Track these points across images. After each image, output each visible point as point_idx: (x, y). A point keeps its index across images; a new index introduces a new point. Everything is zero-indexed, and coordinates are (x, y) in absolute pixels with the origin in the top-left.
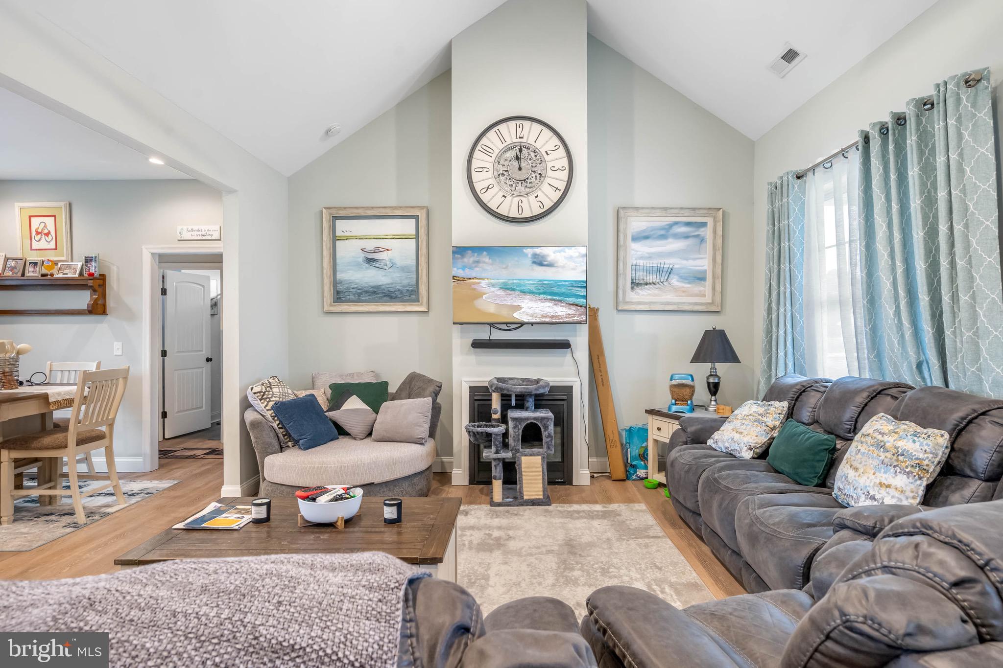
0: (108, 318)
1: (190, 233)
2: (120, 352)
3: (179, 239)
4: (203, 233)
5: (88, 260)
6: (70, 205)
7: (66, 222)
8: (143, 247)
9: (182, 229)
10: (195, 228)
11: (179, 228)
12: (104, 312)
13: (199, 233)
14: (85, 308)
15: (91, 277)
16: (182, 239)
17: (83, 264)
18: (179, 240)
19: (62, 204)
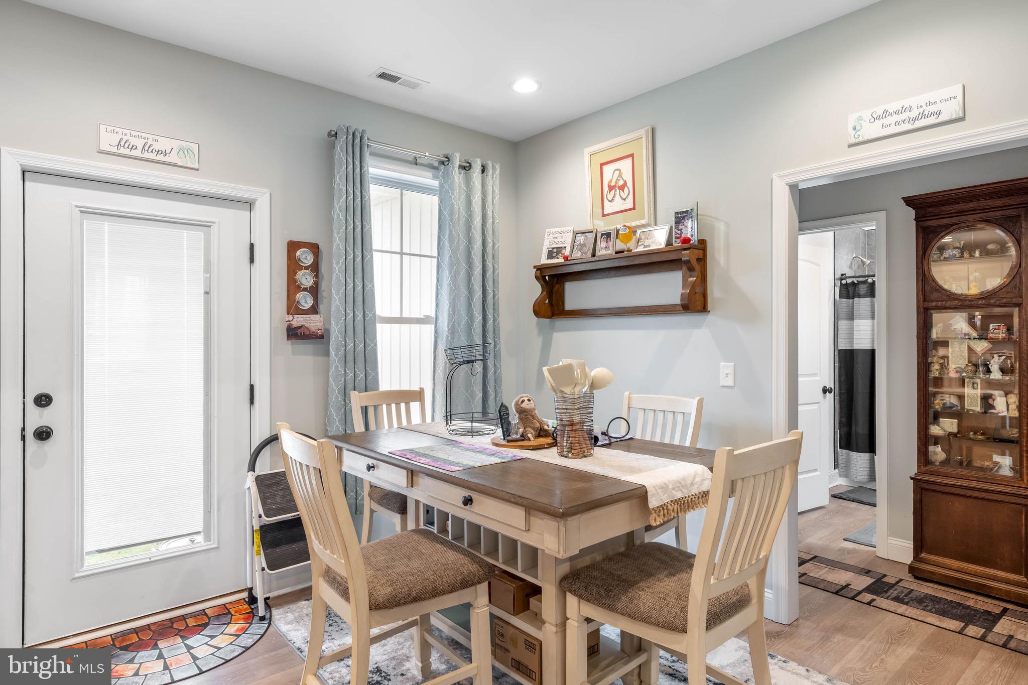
0: (710, 318)
1: (878, 123)
2: (730, 382)
3: (853, 141)
4: (915, 113)
5: (681, 218)
6: (653, 130)
7: (648, 160)
8: (774, 176)
9: (860, 118)
10: (892, 107)
11: (852, 120)
12: (704, 309)
13: (904, 116)
14: (678, 301)
15: (686, 246)
16: (861, 139)
17: (671, 228)
18: (850, 146)
19: (642, 132)
